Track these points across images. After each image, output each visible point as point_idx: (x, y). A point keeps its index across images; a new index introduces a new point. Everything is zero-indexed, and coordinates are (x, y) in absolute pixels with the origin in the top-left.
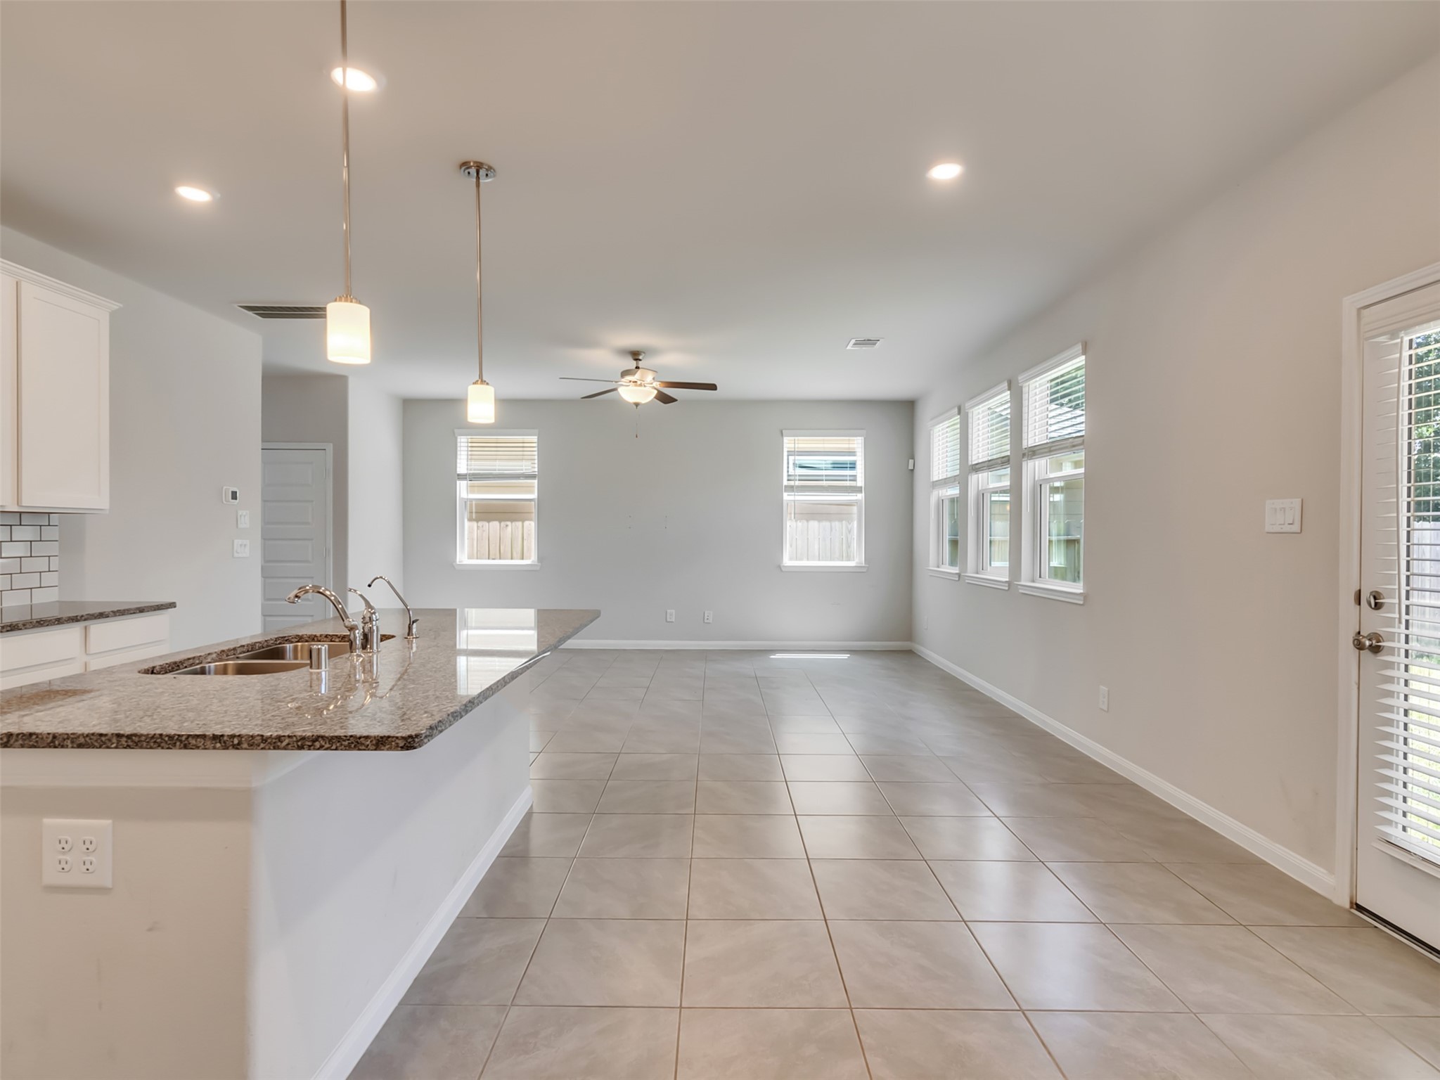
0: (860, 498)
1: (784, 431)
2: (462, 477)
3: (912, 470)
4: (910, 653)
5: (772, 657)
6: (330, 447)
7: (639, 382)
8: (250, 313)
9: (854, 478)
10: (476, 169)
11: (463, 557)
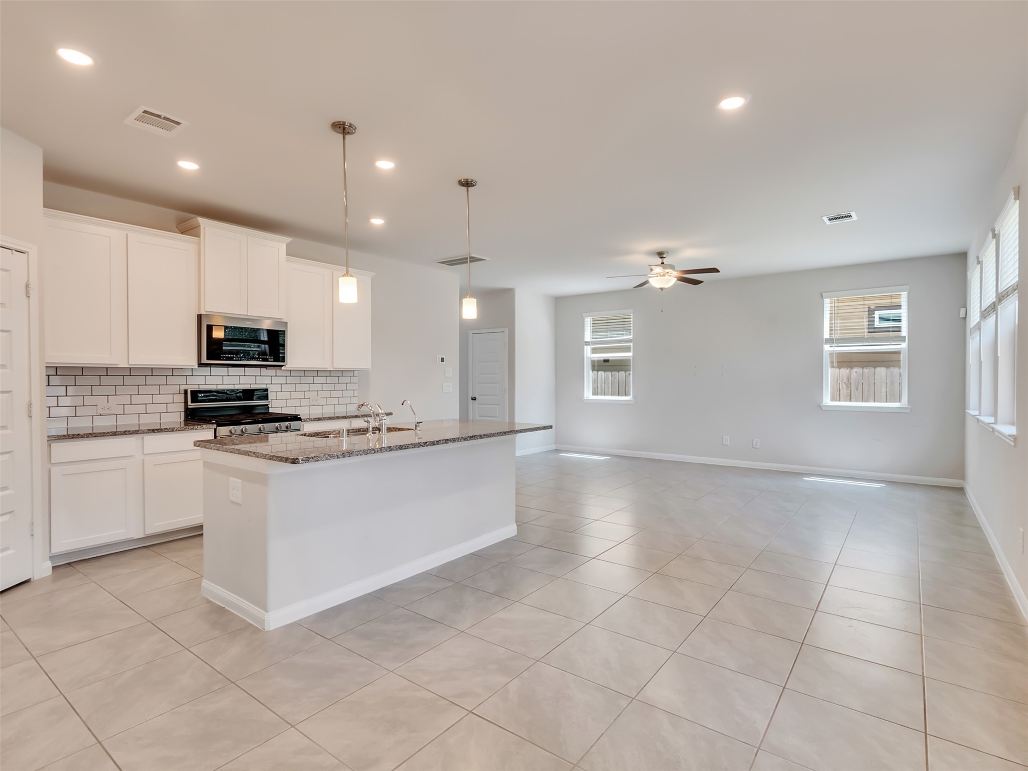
0: (905, 347)
1: (823, 294)
2: (587, 343)
3: (965, 318)
4: (961, 490)
5: (805, 479)
6: (506, 330)
7: (662, 274)
8: (444, 265)
9: (898, 329)
10: (467, 184)
11: (588, 395)
